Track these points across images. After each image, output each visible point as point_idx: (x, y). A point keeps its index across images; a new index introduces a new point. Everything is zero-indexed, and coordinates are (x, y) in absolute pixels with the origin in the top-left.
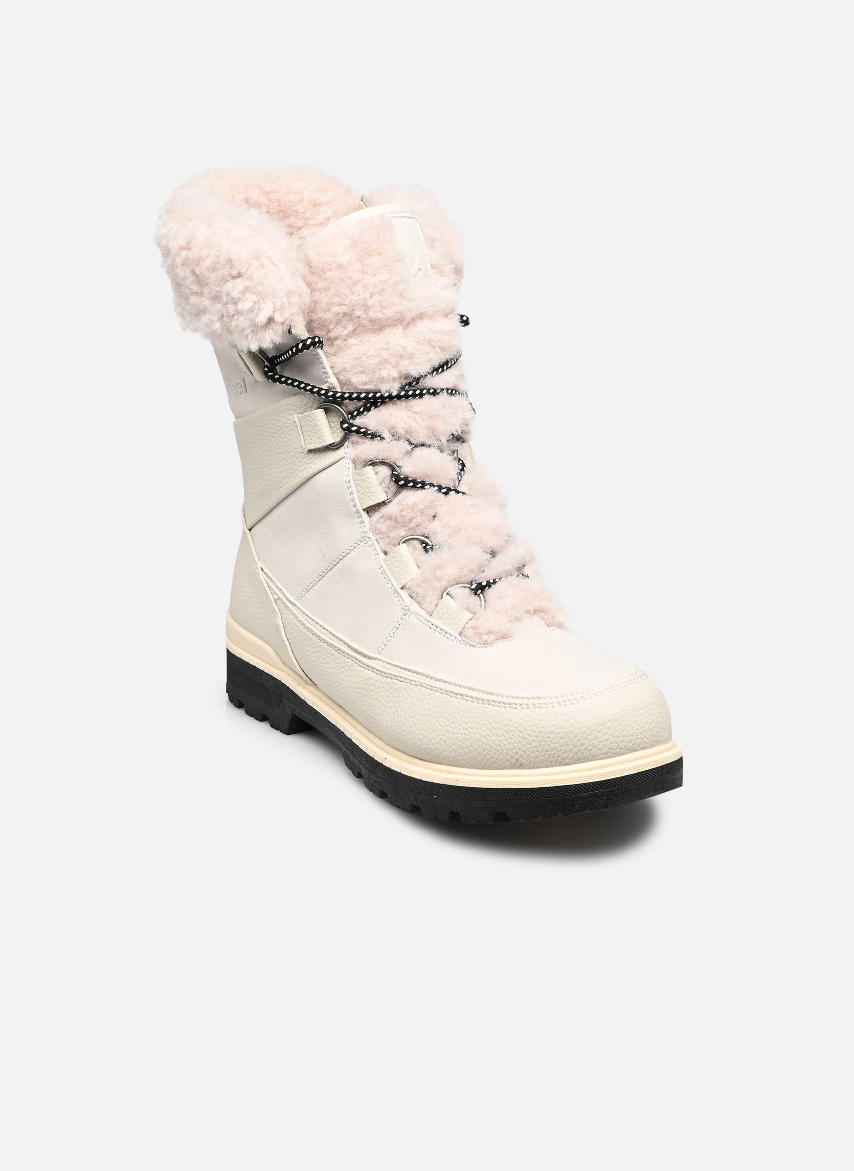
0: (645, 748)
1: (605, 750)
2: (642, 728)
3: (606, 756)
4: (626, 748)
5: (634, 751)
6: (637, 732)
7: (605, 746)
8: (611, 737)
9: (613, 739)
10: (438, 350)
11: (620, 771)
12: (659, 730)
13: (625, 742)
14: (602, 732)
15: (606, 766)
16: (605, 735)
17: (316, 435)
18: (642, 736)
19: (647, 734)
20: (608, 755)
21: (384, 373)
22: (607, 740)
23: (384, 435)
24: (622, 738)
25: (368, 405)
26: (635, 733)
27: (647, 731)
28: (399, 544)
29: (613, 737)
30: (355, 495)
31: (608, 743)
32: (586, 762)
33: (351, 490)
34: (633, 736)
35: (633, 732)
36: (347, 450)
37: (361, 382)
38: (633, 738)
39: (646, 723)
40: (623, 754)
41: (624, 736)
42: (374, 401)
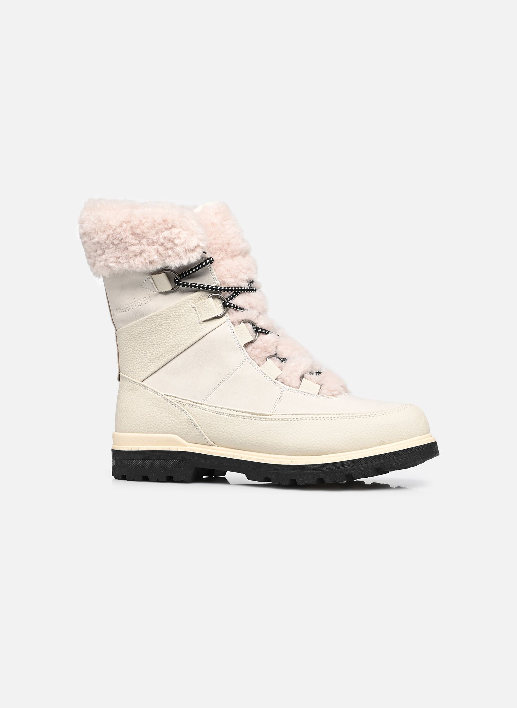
17: (210, 311)
23: (246, 308)
25: (234, 294)
28: (267, 360)
30: (238, 338)
33: (235, 336)
36: (227, 318)
37: (231, 282)
42: (237, 291)
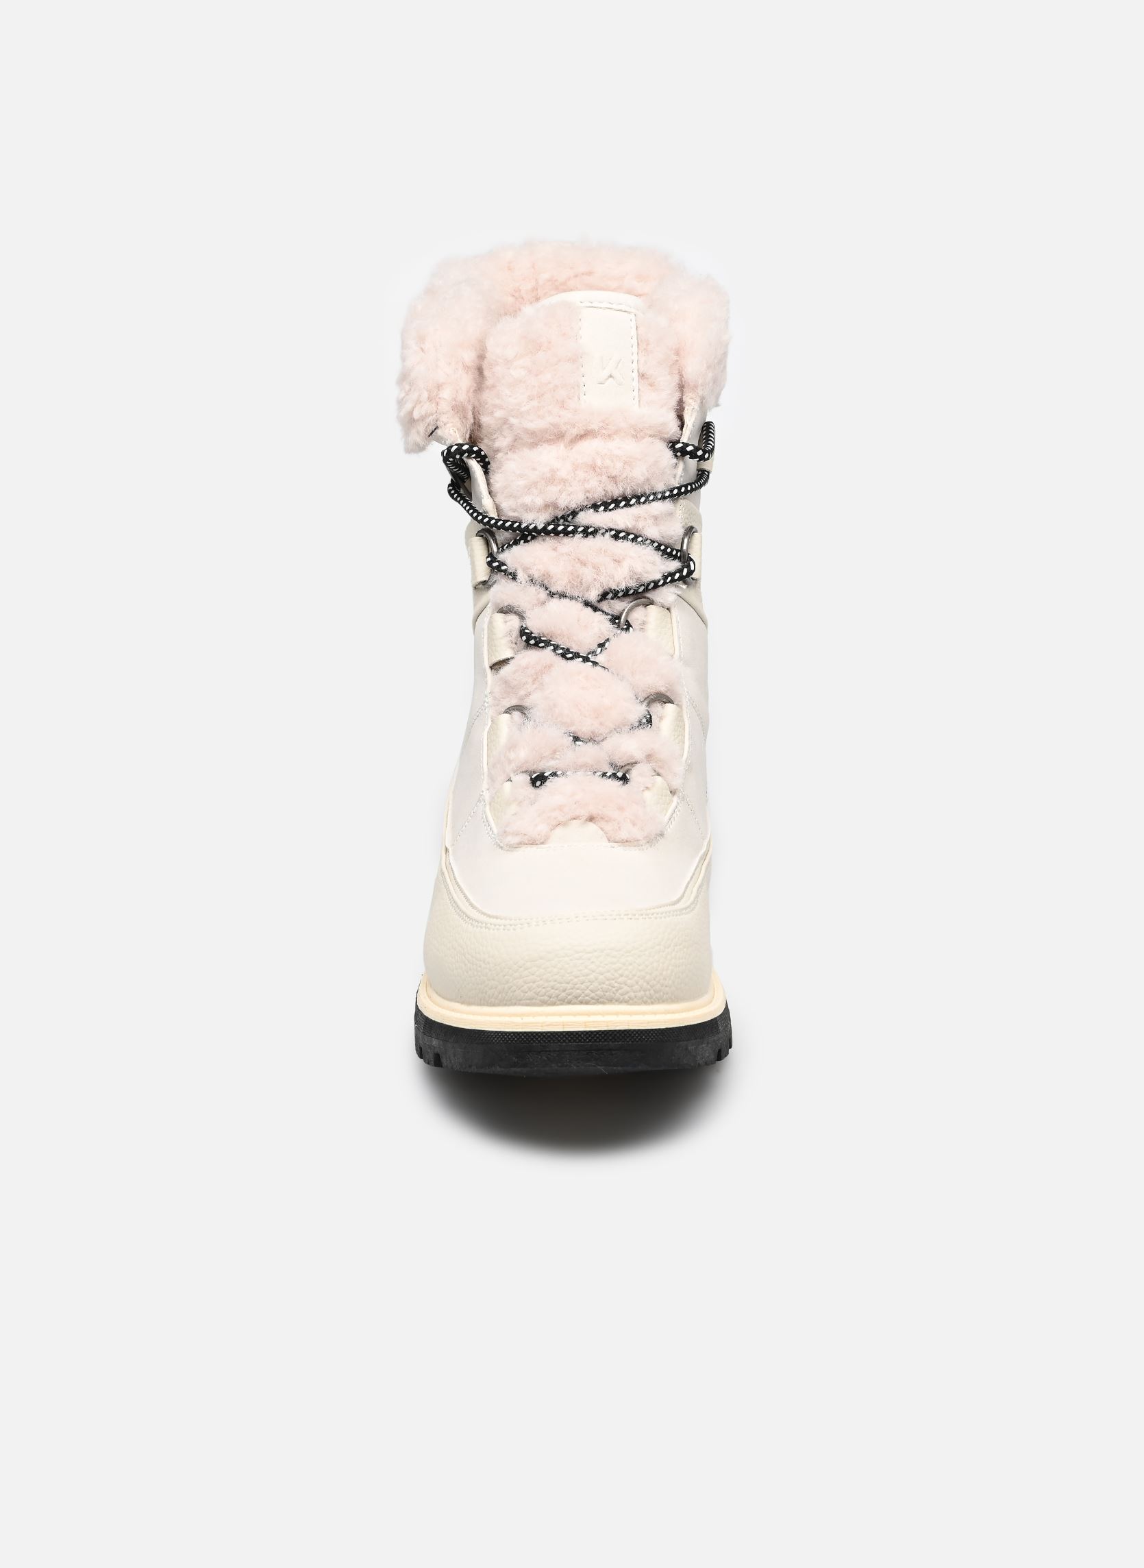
0: (587, 1003)
1: (530, 994)
2: (584, 976)
3: (531, 1002)
4: (557, 997)
5: (569, 1003)
6: (576, 980)
7: (530, 989)
8: (539, 979)
9: (541, 982)
10: (604, 478)
11: (540, 1025)
12: (616, 985)
13: (556, 990)
14: (529, 970)
15: (528, 1015)
16: (533, 975)
18: (582, 986)
19: (592, 986)
20: (534, 1001)
21: (527, 500)
22: (534, 982)
23: (518, 575)
24: (552, 983)
25: (518, 538)
26: (572, 980)
27: (593, 982)
29: (541, 979)
31: (534, 986)
32: (509, 1005)
34: (568, 983)
35: (569, 978)
38: (569, 986)
39: (593, 971)
40: (554, 1004)
41: (555, 981)
42: (521, 532)
